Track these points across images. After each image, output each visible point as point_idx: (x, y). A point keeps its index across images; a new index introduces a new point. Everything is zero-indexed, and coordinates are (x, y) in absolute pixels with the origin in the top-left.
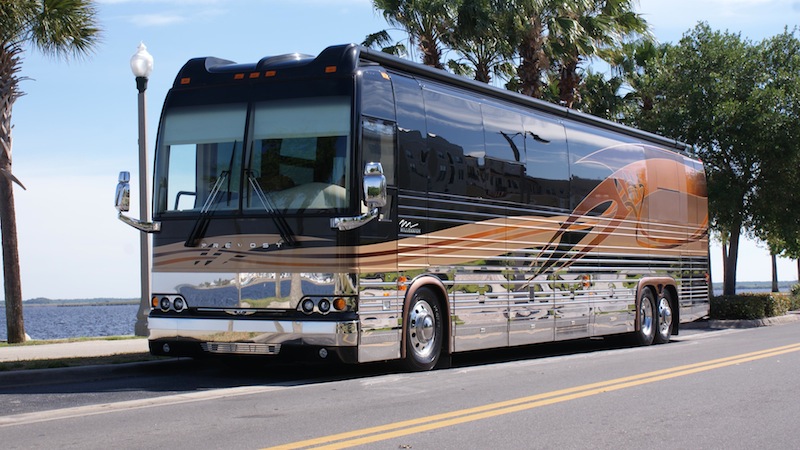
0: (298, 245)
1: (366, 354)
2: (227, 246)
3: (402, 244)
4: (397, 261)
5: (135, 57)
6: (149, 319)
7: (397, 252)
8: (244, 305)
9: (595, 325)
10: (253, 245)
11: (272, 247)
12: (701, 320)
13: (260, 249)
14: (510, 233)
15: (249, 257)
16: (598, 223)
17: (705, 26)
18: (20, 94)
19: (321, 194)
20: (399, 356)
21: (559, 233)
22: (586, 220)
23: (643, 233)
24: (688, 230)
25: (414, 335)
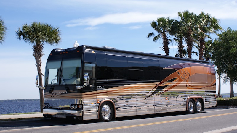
0: (70, 92)
1: (85, 118)
2: (57, 92)
3: (97, 92)
4: (96, 96)
5: (75, 44)
6: (43, 109)
7: (96, 94)
8: (60, 106)
9: (171, 109)
10: (62, 93)
11: (65, 93)
12: (214, 107)
13: (63, 93)
14: (137, 87)
15: (61, 95)
16: (172, 84)
17: (230, 28)
18: (43, 55)
19: (75, 81)
20: (97, 118)
21: (155, 87)
22: (166, 83)
23: (189, 85)
24: (207, 84)
25: (103, 113)
